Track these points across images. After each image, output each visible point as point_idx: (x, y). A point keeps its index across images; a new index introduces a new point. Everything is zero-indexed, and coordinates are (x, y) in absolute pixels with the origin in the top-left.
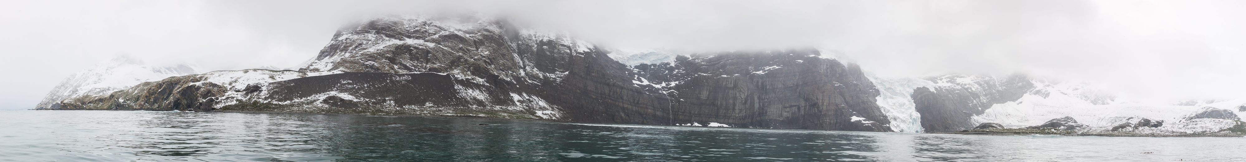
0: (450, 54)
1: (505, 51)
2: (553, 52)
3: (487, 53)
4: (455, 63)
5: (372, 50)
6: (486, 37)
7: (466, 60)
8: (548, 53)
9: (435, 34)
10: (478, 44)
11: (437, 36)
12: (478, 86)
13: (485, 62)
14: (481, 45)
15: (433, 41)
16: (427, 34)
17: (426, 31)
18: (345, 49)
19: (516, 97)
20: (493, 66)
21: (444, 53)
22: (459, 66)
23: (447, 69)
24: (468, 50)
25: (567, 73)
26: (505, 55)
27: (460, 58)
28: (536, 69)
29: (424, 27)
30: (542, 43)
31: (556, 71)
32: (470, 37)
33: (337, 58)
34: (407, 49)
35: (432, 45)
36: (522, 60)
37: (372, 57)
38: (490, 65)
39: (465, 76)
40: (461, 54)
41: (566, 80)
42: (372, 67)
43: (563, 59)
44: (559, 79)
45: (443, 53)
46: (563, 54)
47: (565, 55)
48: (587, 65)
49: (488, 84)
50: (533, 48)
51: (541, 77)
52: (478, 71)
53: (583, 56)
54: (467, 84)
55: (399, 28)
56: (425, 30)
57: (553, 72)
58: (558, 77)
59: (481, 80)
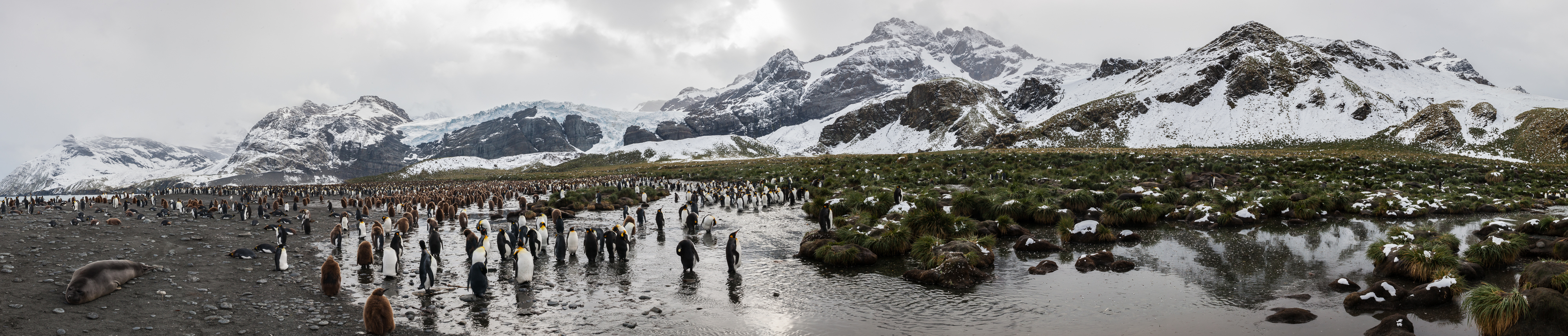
0: (287, 159)
1: (319, 153)
2: (351, 148)
3: (307, 155)
4: (288, 164)
6: (308, 147)
7: (294, 162)
8: (348, 149)
10: (302, 152)
11: (282, 150)
12: (297, 175)
13: (305, 161)
14: (305, 152)
15: (279, 153)
16: (278, 149)
18: (240, 160)
19: (317, 177)
20: (309, 162)
22: (290, 165)
23: (283, 167)
24: (297, 156)
25: (356, 159)
26: (319, 155)
27: (291, 160)
28: (338, 159)
29: (277, 145)
31: (350, 158)
32: (300, 148)
33: (235, 165)
34: (266, 159)
35: (278, 156)
36: (332, 154)
37: (249, 166)
38: (307, 162)
39: (291, 170)
40: (292, 158)
41: (354, 164)
42: (249, 171)
43: (355, 151)
45: (283, 159)
47: (357, 149)
50: (341, 147)
51: (340, 164)
52: (299, 166)
54: (292, 174)
55: (265, 147)
56: (277, 147)
57: (348, 160)
58: (350, 162)
59: (299, 171)
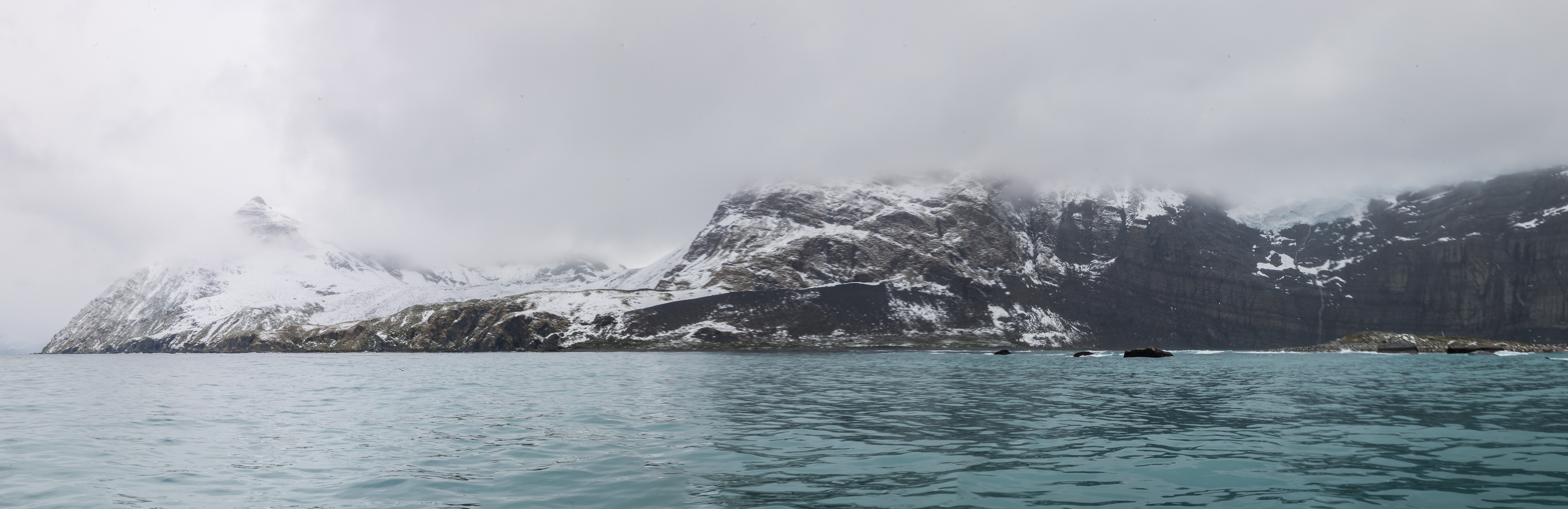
0: (892, 247)
2: (1091, 223)
3: (958, 239)
4: (899, 262)
5: (769, 249)
6: (959, 211)
7: (917, 257)
8: (1081, 227)
9: (871, 214)
10: (941, 225)
11: (873, 218)
13: (951, 256)
14: (948, 227)
15: (867, 227)
16: (859, 214)
17: (857, 210)
18: (730, 246)
20: (965, 262)
21: (882, 248)
22: (904, 268)
23: (884, 273)
24: (924, 238)
25: (1113, 261)
26: (993, 239)
27: (908, 252)
28: (1055, 258)
29: (855, 201)
30: (1073, 207)
31: (1093, 258)
32: (932, 212)
33: (717, 262)
34: (822, 244)
35: (862, 235)
36: (1034, 242)
37: (767, 263)
38: (960, 261)
39: (912, 283)
40: (909, 246)
41: (1109, 274)
42: (766, 279)
43: (1108, 235)
44: (1095, 273)
45: (879, 247)
46: (1108, 226)
47: (1112, 227)
48: (1154, 242)
49: (951, 294)
50: (1054, 219)
51: (1062, 270)
52: (936, 272)
53: (1145, 227)
54: (913, 297)
55: (815, 206)
56: (856, 207)
57: (1087, 260)
58: (1095, 270)
59: (938, 288)
